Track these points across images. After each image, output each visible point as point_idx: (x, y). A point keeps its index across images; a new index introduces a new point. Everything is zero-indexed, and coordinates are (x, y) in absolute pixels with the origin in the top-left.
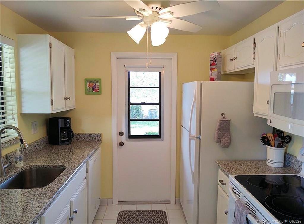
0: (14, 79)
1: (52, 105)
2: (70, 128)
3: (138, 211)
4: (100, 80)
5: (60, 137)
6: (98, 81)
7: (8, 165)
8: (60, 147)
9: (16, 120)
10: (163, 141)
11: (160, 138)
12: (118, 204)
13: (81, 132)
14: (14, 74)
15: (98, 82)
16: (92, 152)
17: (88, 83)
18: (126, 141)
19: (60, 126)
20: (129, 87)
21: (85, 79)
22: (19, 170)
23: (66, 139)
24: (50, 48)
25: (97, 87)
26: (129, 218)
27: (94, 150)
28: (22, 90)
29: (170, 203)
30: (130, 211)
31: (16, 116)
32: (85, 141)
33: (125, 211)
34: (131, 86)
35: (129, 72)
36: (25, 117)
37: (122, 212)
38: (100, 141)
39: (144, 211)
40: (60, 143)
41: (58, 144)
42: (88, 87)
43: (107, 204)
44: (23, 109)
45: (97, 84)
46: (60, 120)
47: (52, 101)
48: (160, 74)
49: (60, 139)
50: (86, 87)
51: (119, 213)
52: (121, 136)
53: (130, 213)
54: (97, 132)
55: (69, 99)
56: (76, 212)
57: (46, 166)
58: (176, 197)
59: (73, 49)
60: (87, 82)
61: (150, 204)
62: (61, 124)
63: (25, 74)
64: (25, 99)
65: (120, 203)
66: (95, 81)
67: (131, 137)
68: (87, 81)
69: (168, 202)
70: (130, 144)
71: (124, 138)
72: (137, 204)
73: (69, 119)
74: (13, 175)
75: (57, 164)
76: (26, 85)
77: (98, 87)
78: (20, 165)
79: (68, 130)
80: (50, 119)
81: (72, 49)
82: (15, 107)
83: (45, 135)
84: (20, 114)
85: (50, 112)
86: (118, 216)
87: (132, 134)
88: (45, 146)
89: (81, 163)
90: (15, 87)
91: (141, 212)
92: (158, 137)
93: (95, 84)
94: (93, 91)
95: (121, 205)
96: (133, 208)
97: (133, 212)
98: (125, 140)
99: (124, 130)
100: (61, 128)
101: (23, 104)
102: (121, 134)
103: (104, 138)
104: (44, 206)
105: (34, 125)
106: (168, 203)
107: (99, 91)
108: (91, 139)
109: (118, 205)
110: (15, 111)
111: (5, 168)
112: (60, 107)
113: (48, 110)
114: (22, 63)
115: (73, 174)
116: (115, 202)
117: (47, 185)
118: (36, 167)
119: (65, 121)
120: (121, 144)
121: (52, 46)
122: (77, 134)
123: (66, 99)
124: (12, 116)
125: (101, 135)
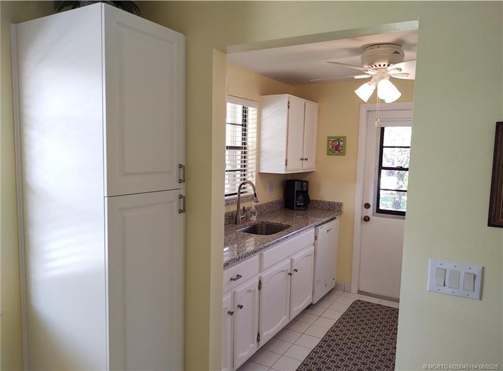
0: (255, 139)
1: (286, 165)
2: (307, 192)
3: (380, 305)
4: (345, 138)
5: (295, 201)
6: (342, 139)
7: (244, 216)
8: (295, 212)
9: (254, 178)
12: (358, 293)
13: (320, 199)
14: (255, 134)
15: (342, 141)
17: (331, 142)
18: (373, 216)
19: (296, 189)
20: (382, 147)
21: (328, 137)
22: (253, 223)
23: (302, 204)
24: (289, 107)
25: (340, 146)
26: (365, 308)
28: (262, 150)
30: (369, 303)
31: (254, 174)
32: (323, 209)
33: (363, 301)
34: (384, 145)
35: (384, 128)
36: (262, 176)
37: (358, 300)
38: (340, 211)
40: (295, 208)
41: (293, 209)
42: (330, 147)
44: (261, 167)
45: (341, 143)
46: (296, 182)
47: (286, 161)
49: (295, 203)
50: (328, 146)
51: (355, 301)
52: (367, 208)
54: (336, 200)
55: (306, 159)
56: (296, 270)
57: (275, 223)
59: (318, 104)
62: (297, 187)
63: (265, 134)
64: (264, 158)
65: (360, 292)
66: (338, 139)
67: (379, 211)
68: (330, 140)
70: (378, 221)
71: (370, 212)
72: (382, 299)
73: (307, 182)
76: (265, 145)
78: (254, 219)
79: (305, 194)
81: (315, 103)
82: (254, 165)
83: (281, 197)
84: (259, 172)
86: (352, 303)
87: (381, 207)
88: (280, 209)
89: (308, 225)
90: (256, 146)
93: (338, 143)
94: (336, 152)
95: (361, 295)
96: (375, 301)
97: (373, 305)
99: (372, 201)
100: (297, 191)
101: (262, 163)
102: (367, 206)
103: (345, 208)
105: (271, 185)
107: (342, 151)
108: (330, 208)
110: (254, 170)
111: (242, 218)
112: (296, 167)
113: (281, 170)
114: (263, 123)
116: (354, 290)
118: (266, 223)
119: (302, 184)
120: (366, 219)
121: (290, 105)
122: (315, 200)
123: (302, 159)
124: (251, 174)
125: (341, 204)
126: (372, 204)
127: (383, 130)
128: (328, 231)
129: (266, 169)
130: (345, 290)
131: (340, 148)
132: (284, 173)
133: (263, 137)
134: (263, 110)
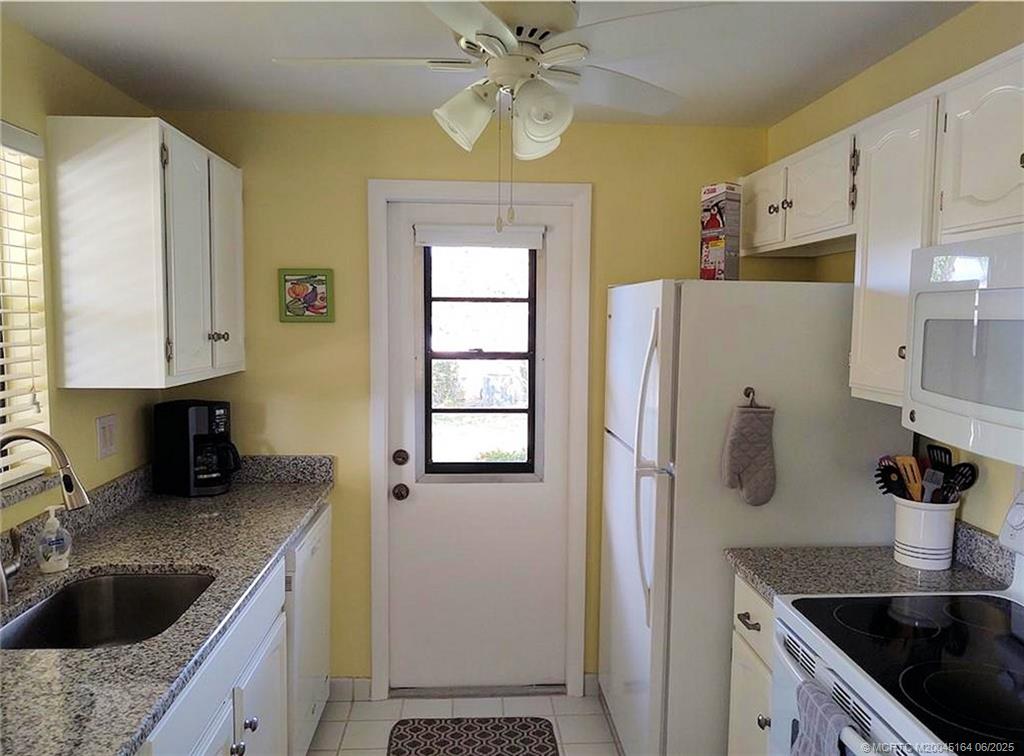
0: (37, 271)
1: (169, 358)
2: (226, 436)
3: (459, 721)
4: (329, 273)
5: (192, 469)
6: (324, 278)
7: (18, 565)
8: (194, 502)
9: (45, 409)
10: (541, 480)
11: (532, 471)
12: (391, 697)
13: (264, 452)
14: (37, 253)
15: (321, 282)
16: (304, 521)
17: (288, 285)
18: (417, 481)
19: (192, 433)
20: (428, 299)
21: (279, 270)
22: (56, 582)
23: (214, 475)
24: (164, 162)
25: (319, 296)
26: (428, 746)
27: (310, 513)
28: (67, 307)
29: (565, 694)
30: (430, 722)
31: (43, 396)
32: (278, 483)
33: (413, 720)
34: (434, 294)
35: (429, 248)
37: (403, 722)
38: (328, 482)
39: (480, 721)
40: (193, 491)
41: (186, 494)
42: (289, 299)
43: (353, 697)
44: (69, 371)
45: (321, 289)
46: (192, 410)
47: (168, 342)
48: (533, 254)
49: (192, 473)
50: (282, 297)
51: (394, 729)
52: (401, 463)
53: (429, 728)
54: (316, 451)
55: (226, 337)
56: (252, 726)
57: (148, 567)
58: (585, 673)
59: (240, 170)
60: (286, 281)
61: (499, 696)
62: (195, 424)
63: (76, 254)
64: (76, 338)
65: (395, 692)
66: (311, 277)
67: (433, 468)
68: (287, 277)
69: (557, 688)
70: (429, 492)
71: (409, 473)
72: (452, 696)
73: (225, 405)
75: (187, 562)
76: (77, 292)
77: (322, 299)
79: (220, 443)
80: (158, 407)
81: (235, 168)
82: (42, 365)
84: (59, 389)
85: (160, 383)
86: (391, 739)
87: (436, 458)
89: (270, 556)
90: (43, 297)
91: (469, 725)
92: (527, 467)
93: (311, 288)
94: (307, 313)
95: (400, 700)
96: (440, 709)
97: (442, 725)
98: (414, 480)
99: (412, 445)
100: (195, 437)
101: (69, 357)
102: (400, 457)
103: (344, 473)
104: (151, 706)
105: (104, 428)
106: (558, 693)
107: (325, 310)
108: (299, 477)
109: (390, 700)
110: (43, 380)
111: (8, 577)
112: (196, 367)
114: (65, 214)
115: (244, 596)
116: (380, 691)
117: (156, 635)
119: (212, 414)
120: (400, 492)
121: (169, 157)
122: (251, 458)
123: (213, 337)
124: (29, 397)
125: (332, 460)
126: (414, 450)
127: (427, 252)
128: (313, 550)
129: (89, 371)
130: (356, 699)
131: (317, 303)
133: (69, 262)
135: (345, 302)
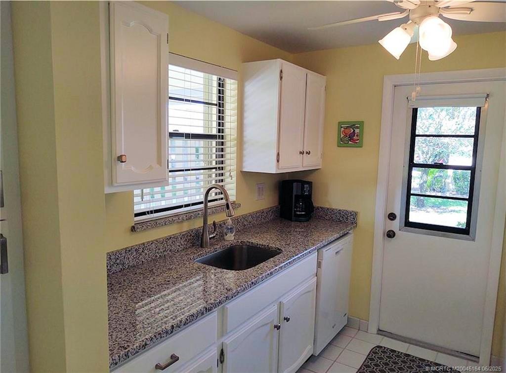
0: (235, 125)
1: (278, 161)
2: (309, 197)
3: (408, 355)
4: (362, 123)
5: (294, 209)
6: (359, 126)
7: (215, 235)
9: (234, 179)
10: (474, 240)
11: (468, 234)
12: (378, 334)
13: (327, 206)
14: (235, 118)
15: (358, 128)
16: (331, 238)
17: (342, 129)
18: (400, 230)
19: (294, 193)
20: (414, 135)
21: (339, 122)
22: (227, 244)
23: (303, 213)
24: (281, 78)
25: (356, 135)
26: (387, 362)
27: (336, 236)
28: (245, 139)
29: (478, 362)
30: (394, 351)
31: (234, 174)
32: (331, 220)
33: (385, 348)
34: (417, 133)
35: (417, 109)
36: (246, 176)
37: (378, 347)
39: (420, 359)
40: (293, 218)
41: (291, 220)
42: (342, 136)
43: (359, 328)
44: (244, 164)
45: (357, 131)
46: (295, 184)
47: (278, 154)
48: (479, 110)
49: (293, 212)
50: (339, 135)
51: (373, 348)
52: (392, 220)
54: (350, 208)
55: (308, 153)
56: (287, 319)
57: (260, 245)
58: (491, 354)
59: (325, 77)
60: (341, 127)
61: (437, 351)
62: (296, 190)
63: (249, 117)
64: (248, 150)
65: (380, 332)
66: (353, 126)
67: (409, 224)
68: (342, 126)
69: (473, 358)
70: (405, 236)
71: (396, 225)
72: (410, 343)
73: (310, 183)
74: (219, 248)
75: (274, 246)
76: (249, 133)
77: (357, 136)
78: (230, 238)
79: (307, 200)
80: (283, 181)
81: (322, 76)
82: (234, 162)
83: (277, 204)
84: (241, 171)
85: (273, 171)
86: (370, 352)
87: (412, 219)
88: (274, 219)
89: (306, 250)
90: (236, 135)
91: (414, 359)
92: (464, 231)
93: (353, 130)
94: (350, 142)
95: (382, 337)
96: (401, 347)
97: (399, 355)
98: (398, 229)
99: (398, 211)
100: (295, 195)
101: (245, 159)
102: (392, 217)
103: (361, 220)
104: (227, 293)
105: (259, 188)
106: (475, 361)
107: (358, 141)
108: (341, 219)
109: (378, 335)
110: (234, 167)
111: (210, 238)
112: (293, 164)
113: (271, 168)
116: (373, 329)
117: (245, 269)
118: (248, 244)
119: (303, 188)
120: (391, 234)
121: (284, 75)
122: (321, 208)
123: (302, 153)
124: (229, 173)
125: (356, 214)
126: (399, 214)
127: (415, 111)
128: (336, 253)
129: (250, 166)
130: (361, 329)
131: (355, 138)
132: (275, 173)
133: (246, 121)
134: (246, 84)
135: (368, 138)
